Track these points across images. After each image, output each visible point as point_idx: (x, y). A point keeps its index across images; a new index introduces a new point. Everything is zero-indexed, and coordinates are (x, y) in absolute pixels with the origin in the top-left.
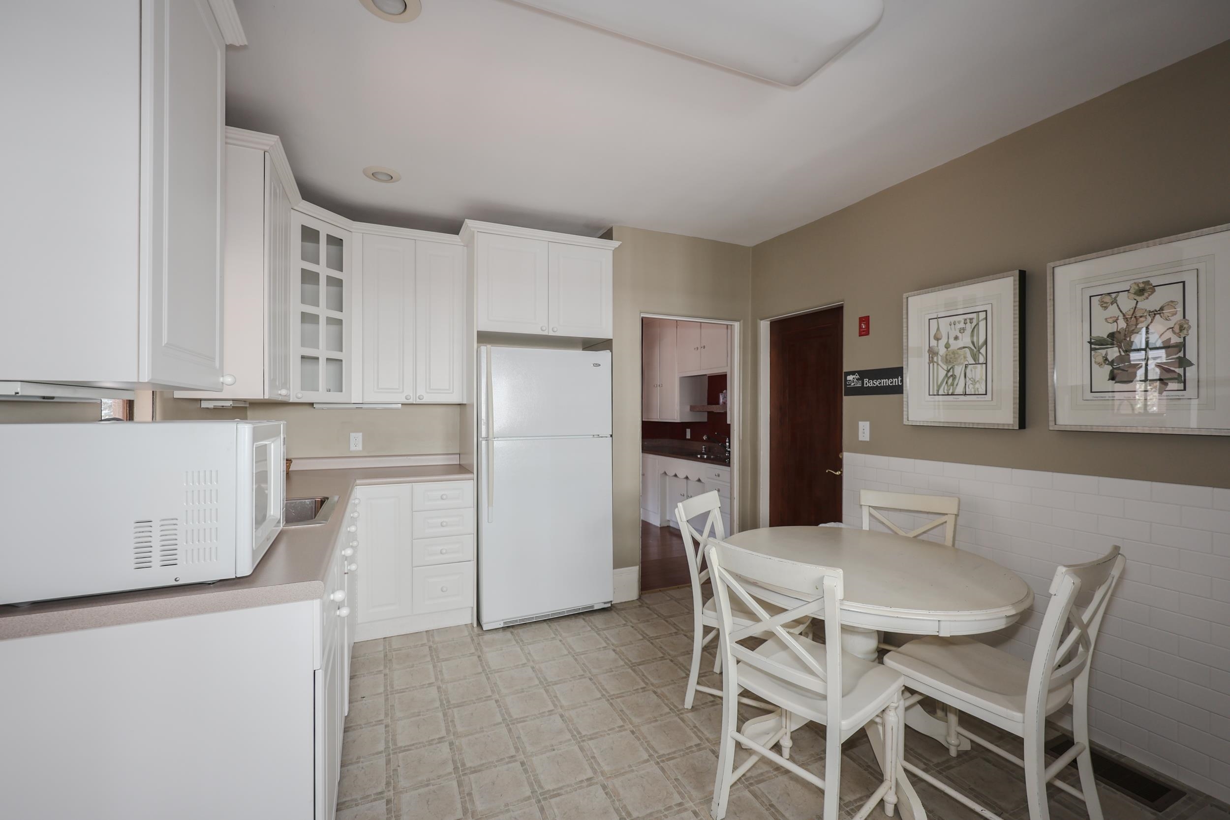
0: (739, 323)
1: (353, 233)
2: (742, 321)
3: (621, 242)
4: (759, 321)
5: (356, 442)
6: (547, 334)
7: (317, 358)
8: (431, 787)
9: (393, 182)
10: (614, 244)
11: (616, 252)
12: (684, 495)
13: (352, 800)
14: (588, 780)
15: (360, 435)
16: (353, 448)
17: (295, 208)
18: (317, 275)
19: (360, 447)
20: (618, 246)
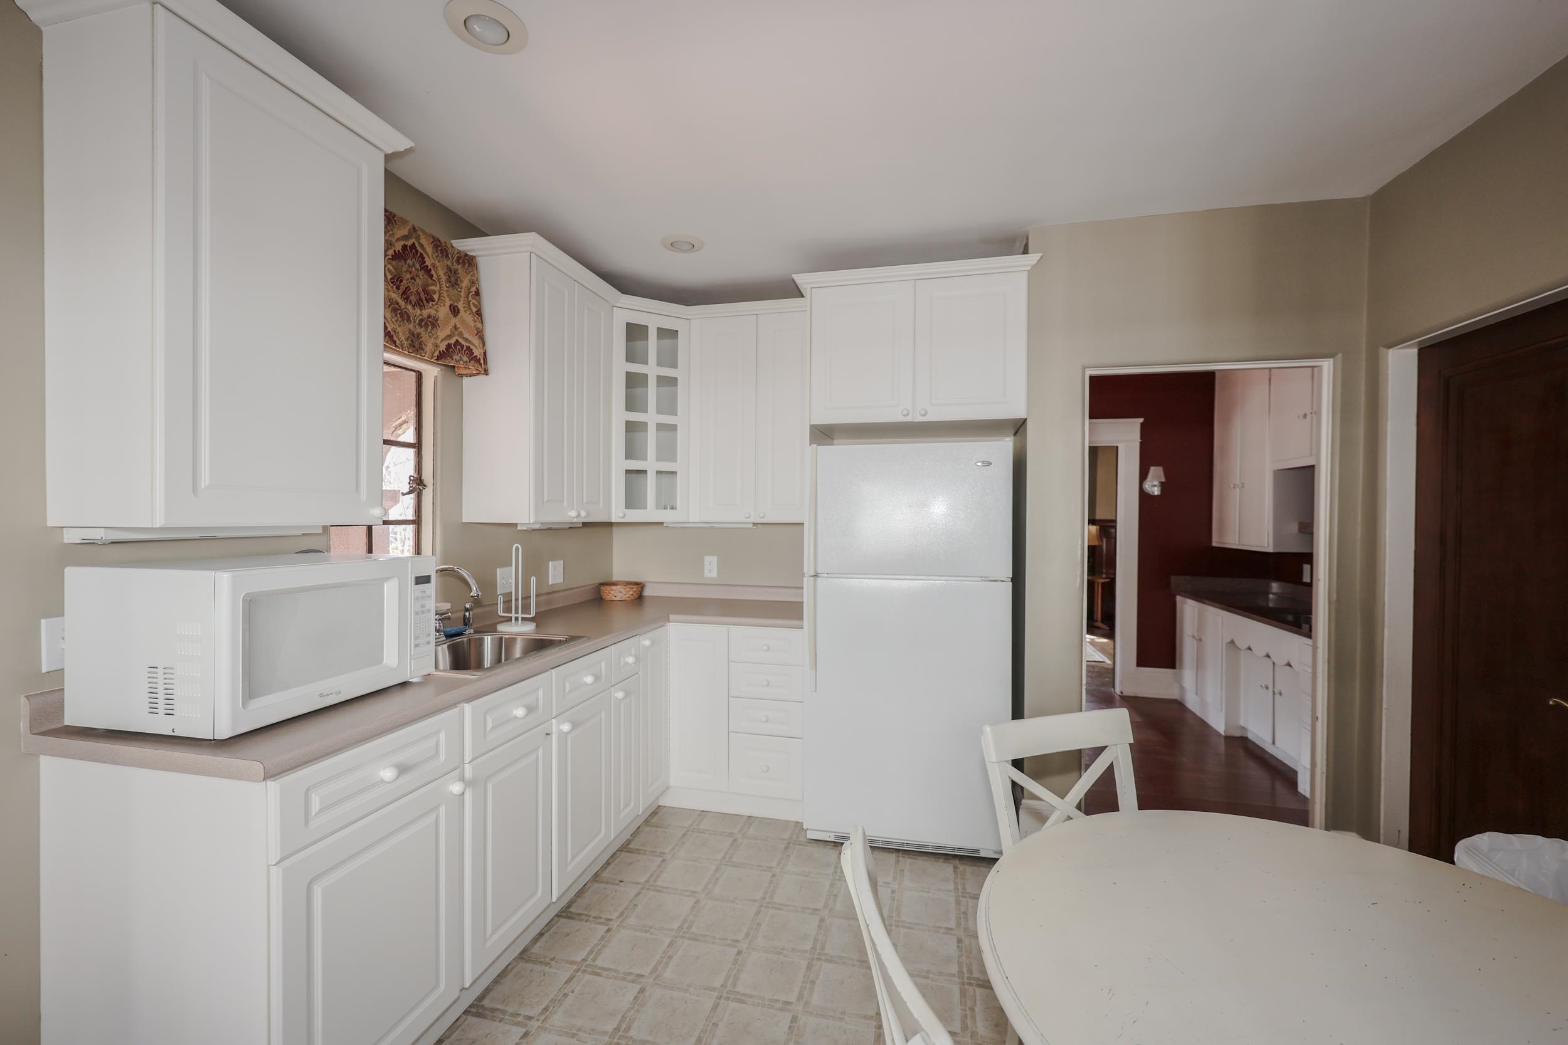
0: (1331, 360)
1: (692, 321)
2: (1339, 356)
3: (1041, 254)
4: (1382, 350)
5: (711, 567)
6: (912, 420)
7: (645, 472)
8: (648, 934)
9: (697, 251)
10: (1032, 258)
11: (1034, 274)
12: (1267, 688)
13: (586, 915)
14: (786, 1003)
15: (714, 559)
16: (707, 574)
17: (618, 305)
18: (645, 377)
19: (714, 574)
20: (1036, 262)
